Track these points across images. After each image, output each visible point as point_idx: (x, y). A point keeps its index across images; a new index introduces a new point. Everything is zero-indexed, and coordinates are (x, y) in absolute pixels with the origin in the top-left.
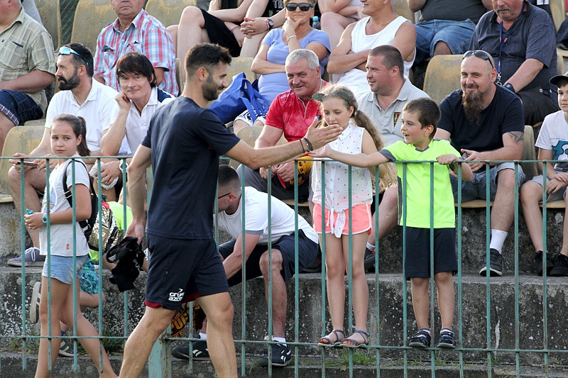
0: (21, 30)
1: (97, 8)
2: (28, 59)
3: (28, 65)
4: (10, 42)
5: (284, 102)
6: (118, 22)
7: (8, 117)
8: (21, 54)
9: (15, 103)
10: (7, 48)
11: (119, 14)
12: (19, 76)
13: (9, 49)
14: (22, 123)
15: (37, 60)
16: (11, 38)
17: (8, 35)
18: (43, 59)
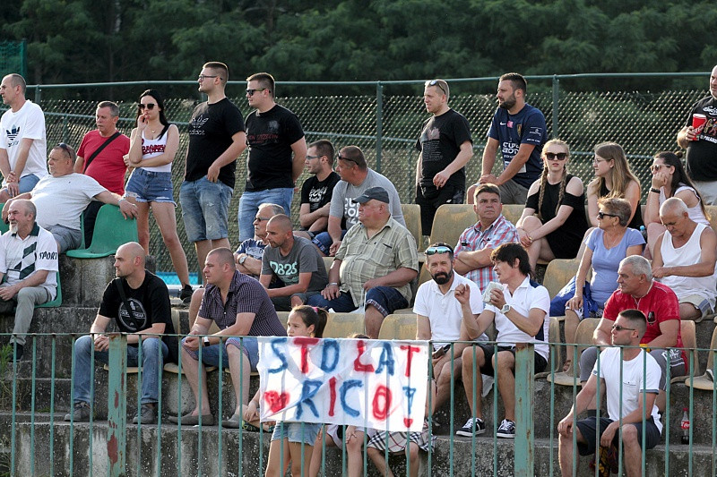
0: (390, 234)
1: (452, 215)
2: (396, 258)
3: (396, 264)
4: (381, 244)
5: (620, 298)
6: (480, 224)
7: (379, 311)
8: (390, 254)
9: (385, 298)
10: (378, 249)
11: (483, 218)
12: (389, 272)
13: (381, 250)
14: (391, 312)
15: (403, 259)
16: (382, 241)
17: (380, 237)
18: (407, 258)
